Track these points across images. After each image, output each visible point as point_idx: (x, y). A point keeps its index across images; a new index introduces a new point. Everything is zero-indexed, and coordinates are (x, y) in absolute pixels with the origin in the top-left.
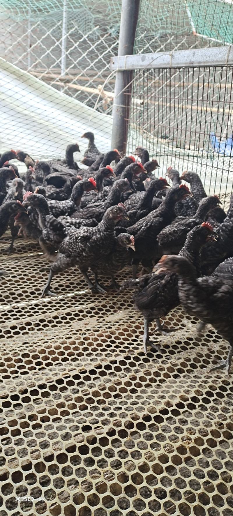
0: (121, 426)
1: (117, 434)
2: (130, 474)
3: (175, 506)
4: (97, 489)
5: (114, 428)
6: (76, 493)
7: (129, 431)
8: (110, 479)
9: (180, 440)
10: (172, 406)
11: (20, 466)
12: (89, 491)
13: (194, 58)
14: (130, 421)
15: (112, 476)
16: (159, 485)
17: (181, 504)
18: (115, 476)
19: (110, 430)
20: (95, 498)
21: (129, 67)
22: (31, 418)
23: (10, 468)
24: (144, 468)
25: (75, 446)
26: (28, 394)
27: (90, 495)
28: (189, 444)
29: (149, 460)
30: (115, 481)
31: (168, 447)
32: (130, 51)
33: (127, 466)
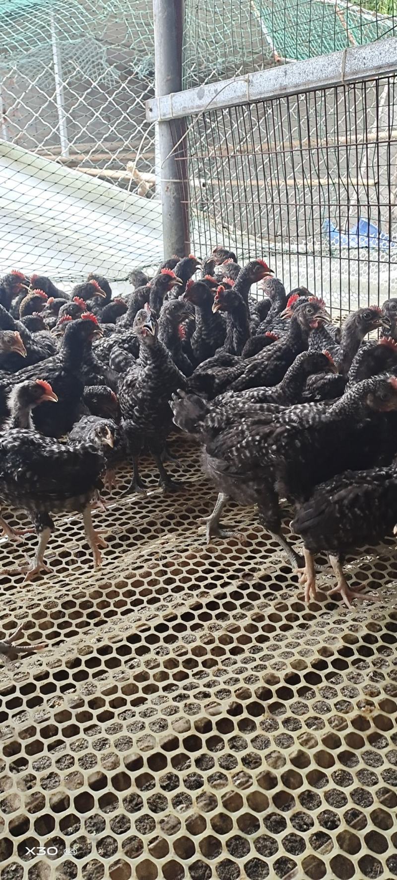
0: (249, 697)
1: (245, 711)
2: (278, 773)
3: (365, 816)
4: (225, 805)
5: (239, 701)
6: (190, 817)
7: (265, 704)
8: (244, 785)
9: (356, 707)
10: (332, 654)
11: (86, 783)
12: (212, 809)
13: (287, 80)
14: (264, 688)
15: (247, 781)
16: (332, 785)
17: (374, 811)
18: (254, 780)
19: (231, 706)
20: (224, 822)
21: (178, 112)
22: (94, 704)
23: (69, 789)
24: (300, 760)
25: (176, 740)
26: (83, 667)
27: (216, 816)
28: (371, 711)
29: (308, 746)
30: (255, 788)
31: (336, 722)
32: (176, 85)
33: (270, 761)
